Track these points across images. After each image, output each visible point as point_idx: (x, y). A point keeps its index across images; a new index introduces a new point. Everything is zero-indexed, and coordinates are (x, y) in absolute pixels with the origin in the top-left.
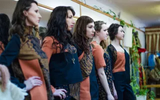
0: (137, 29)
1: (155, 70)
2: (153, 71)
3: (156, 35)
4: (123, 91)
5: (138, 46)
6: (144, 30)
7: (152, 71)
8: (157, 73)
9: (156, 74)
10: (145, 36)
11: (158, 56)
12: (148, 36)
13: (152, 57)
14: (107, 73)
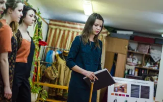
0: (42, 18)
1: (52, 68)
2: (50, 68)
3: (60, 30)
4: (20, 85)
5: (40, 38)
6: (48, 21)
7: (48, 68)
8: (54, 71)
9: (53, 73)
10: (48, 28)
11: (57, 53)
12: (52, 29)
13: (51, 53)
14: (10, 61)
